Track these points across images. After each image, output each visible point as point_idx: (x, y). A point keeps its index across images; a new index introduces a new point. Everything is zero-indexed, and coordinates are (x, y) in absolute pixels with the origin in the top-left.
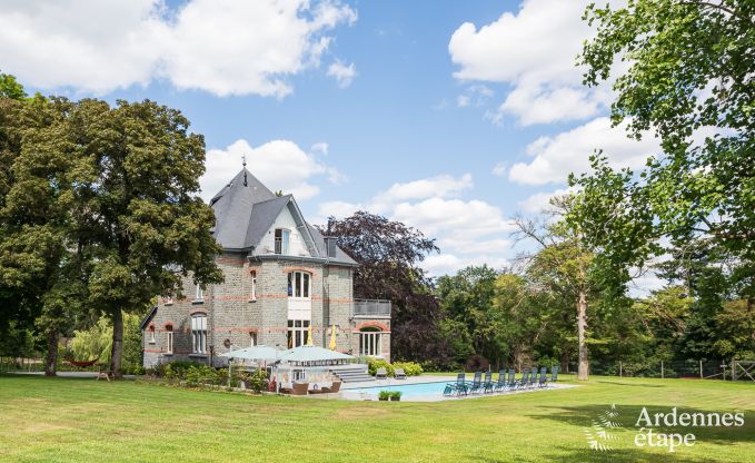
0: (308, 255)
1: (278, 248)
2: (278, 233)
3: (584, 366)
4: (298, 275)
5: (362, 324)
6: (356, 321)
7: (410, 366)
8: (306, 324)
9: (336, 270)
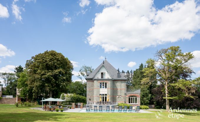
0: (110, 78)
1: (102, 77)
2: (102, 73)
3: (167, 107)
4: (103, 83)
5: (130, 95)
6: (128, 94)
7: (145, 106)
8: (106, 95)
9: (120, 81)
